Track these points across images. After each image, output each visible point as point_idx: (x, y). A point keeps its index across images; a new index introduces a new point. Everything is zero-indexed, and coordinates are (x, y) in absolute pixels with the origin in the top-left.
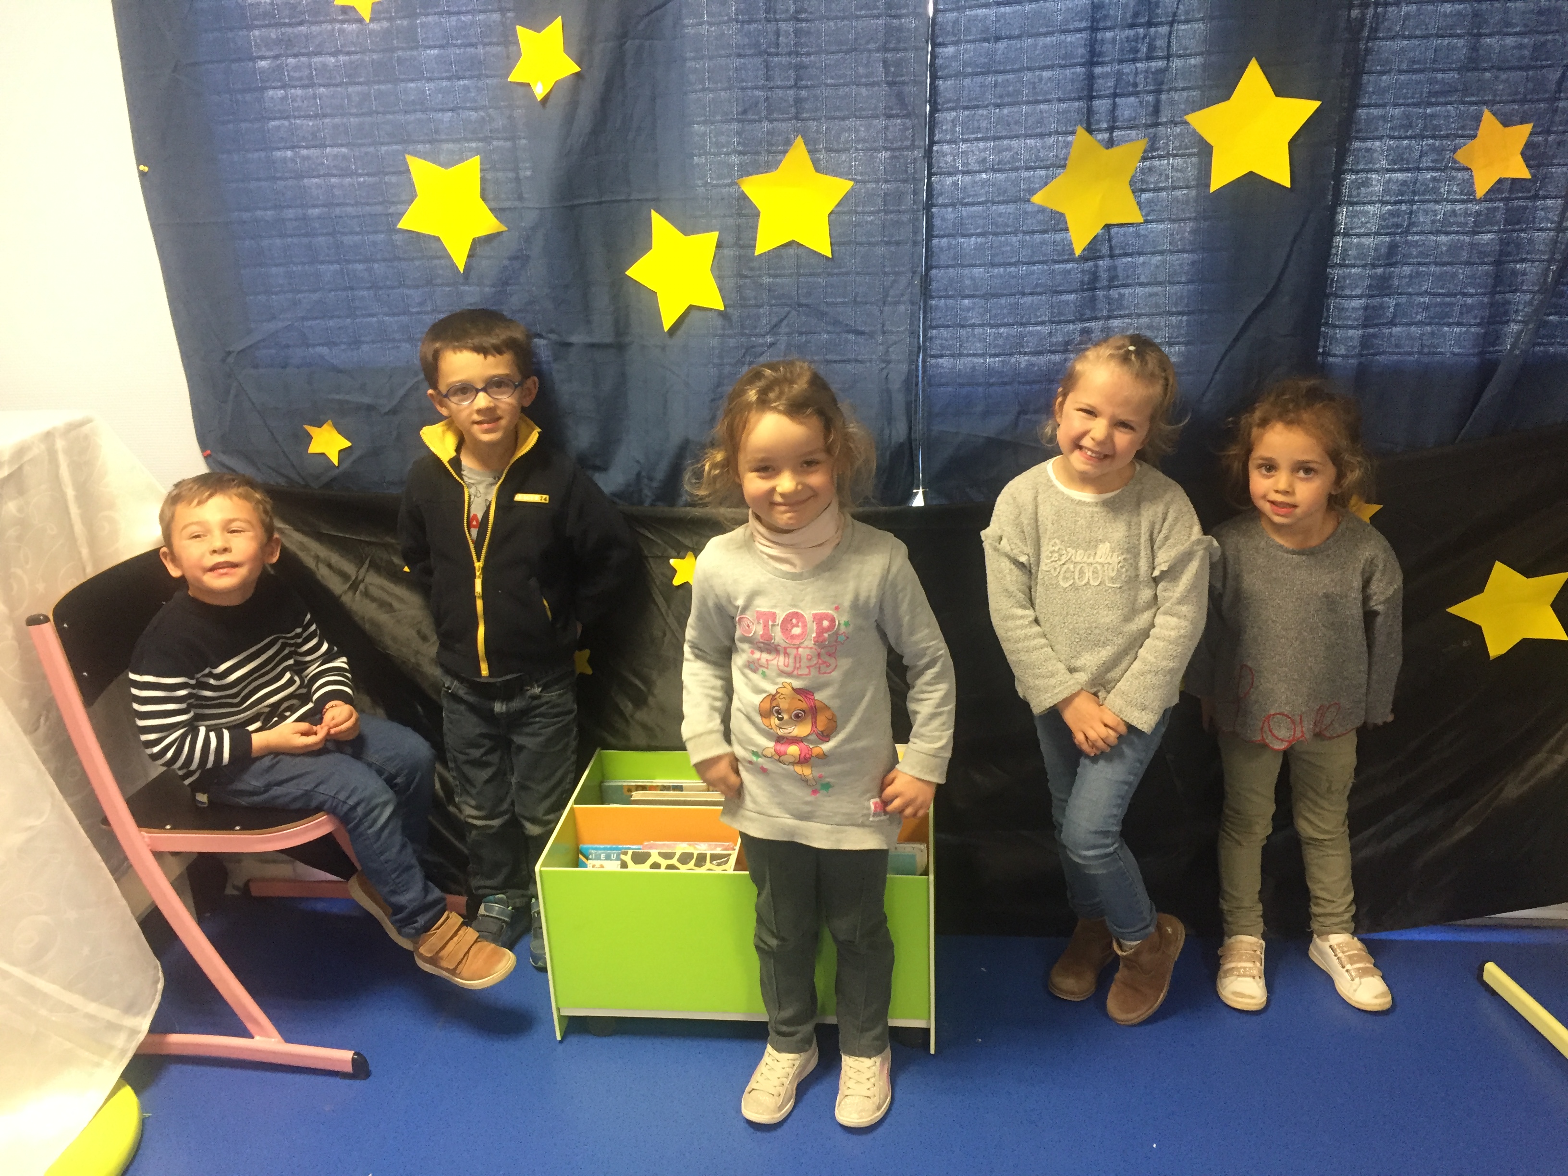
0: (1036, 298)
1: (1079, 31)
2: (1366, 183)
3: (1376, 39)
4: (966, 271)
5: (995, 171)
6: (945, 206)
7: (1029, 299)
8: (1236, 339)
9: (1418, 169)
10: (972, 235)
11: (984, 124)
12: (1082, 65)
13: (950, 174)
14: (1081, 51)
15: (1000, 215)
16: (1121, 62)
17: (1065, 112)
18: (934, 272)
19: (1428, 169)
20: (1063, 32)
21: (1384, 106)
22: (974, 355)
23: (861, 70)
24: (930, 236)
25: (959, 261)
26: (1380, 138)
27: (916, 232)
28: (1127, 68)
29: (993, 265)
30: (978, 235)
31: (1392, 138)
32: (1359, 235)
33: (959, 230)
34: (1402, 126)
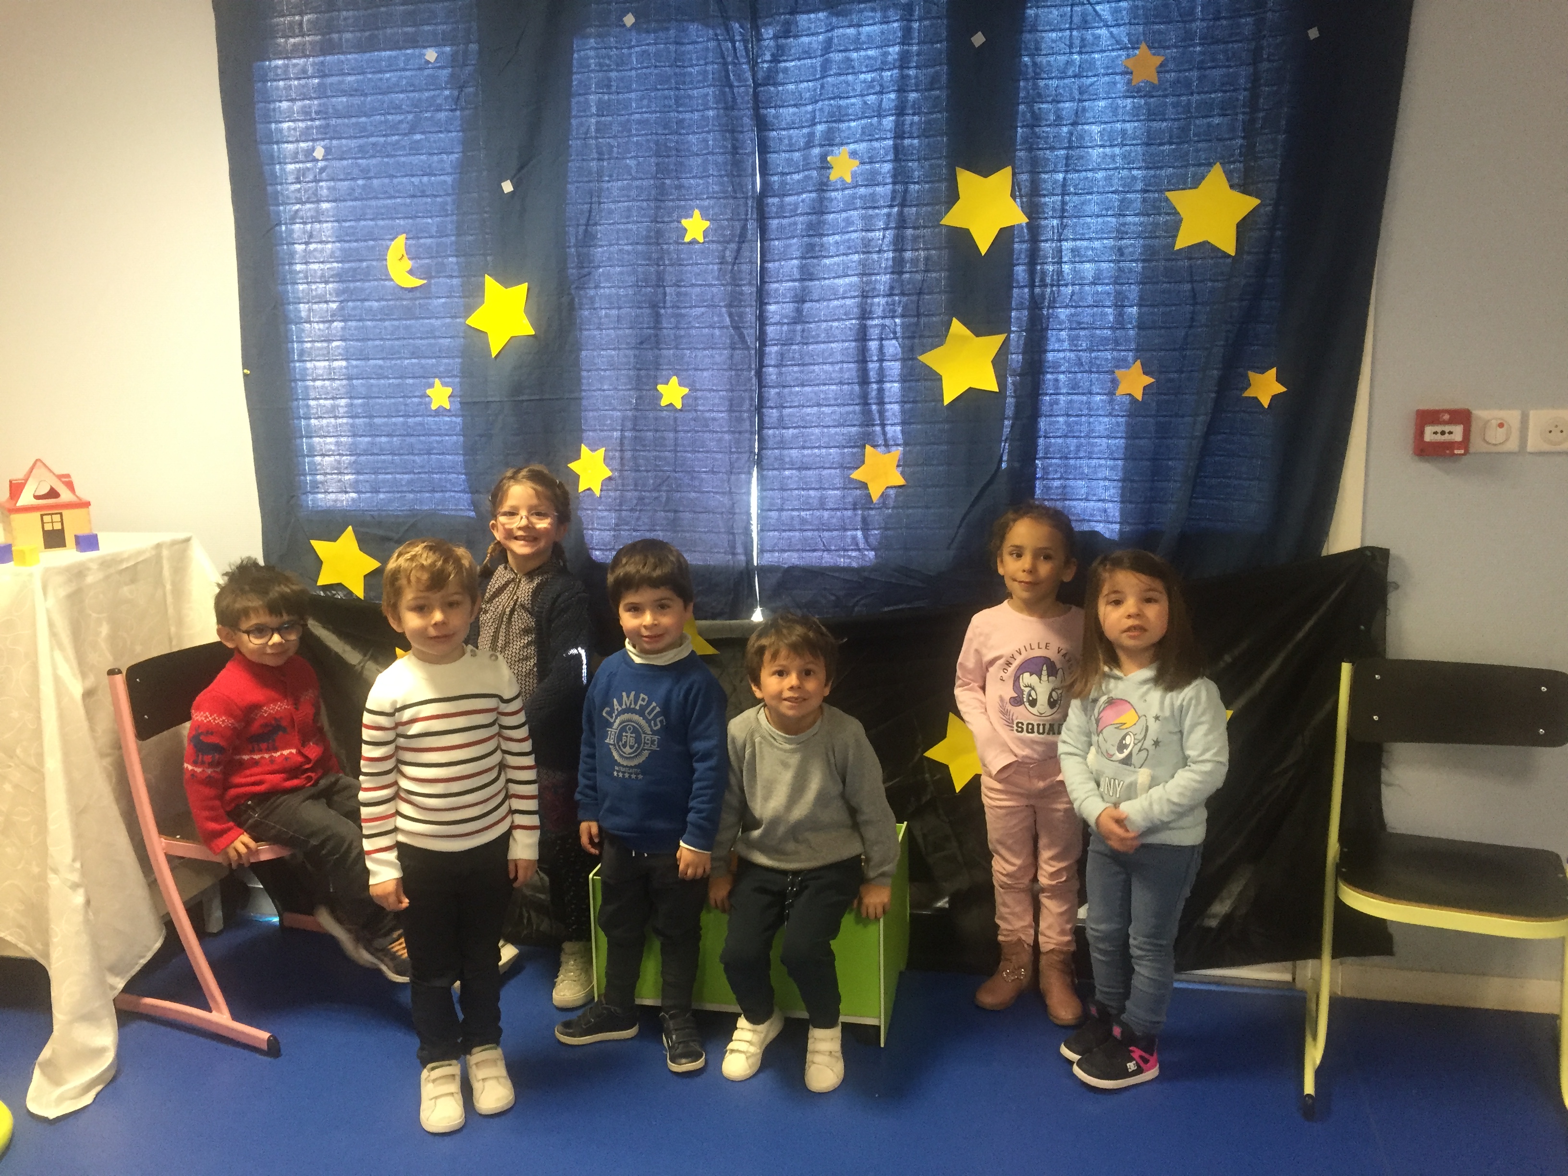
0: (833, 471)
1: (854, 297)
2: (1057, 402)
3: (1053, 308)
4: (786, 452)
5: (803, 385)
6: (772, 408)
7: (829, 471)
8: (973, 505)
9: (1091, 394)
10: (788, 428)
11: (797, 356)
12: (857, 319)
13: (773, 387)
14: (855, 310)
15: (808, 415)
16: (883, 318)
17: (847, 349)
18: (764, 451)
19: (1098, 394)
20: (844, 298)
21: (1064, 351)
22: (792, 510)
23: (716, 319)
24: (761, 428)
25: (782, 445)
26: (1063, 373)
27: (752, 424)
28: (887, 322)
29: (804, 448)
30: (795, 428)
31: (1070, 372)
32: (1054, 437)
33: (781, 424)
34: (1076, 364)
